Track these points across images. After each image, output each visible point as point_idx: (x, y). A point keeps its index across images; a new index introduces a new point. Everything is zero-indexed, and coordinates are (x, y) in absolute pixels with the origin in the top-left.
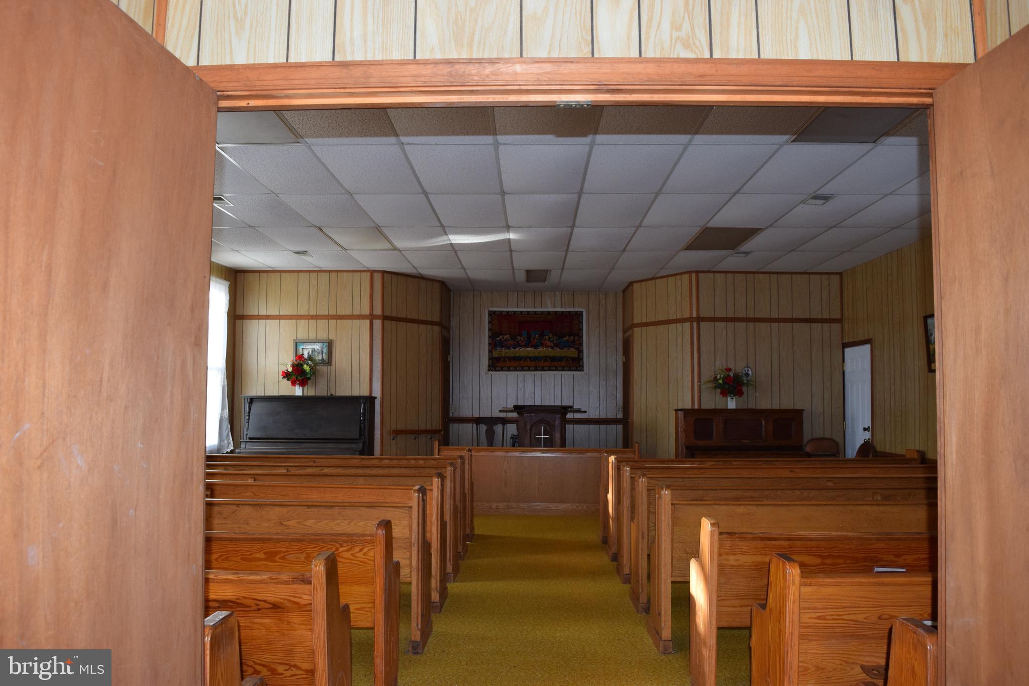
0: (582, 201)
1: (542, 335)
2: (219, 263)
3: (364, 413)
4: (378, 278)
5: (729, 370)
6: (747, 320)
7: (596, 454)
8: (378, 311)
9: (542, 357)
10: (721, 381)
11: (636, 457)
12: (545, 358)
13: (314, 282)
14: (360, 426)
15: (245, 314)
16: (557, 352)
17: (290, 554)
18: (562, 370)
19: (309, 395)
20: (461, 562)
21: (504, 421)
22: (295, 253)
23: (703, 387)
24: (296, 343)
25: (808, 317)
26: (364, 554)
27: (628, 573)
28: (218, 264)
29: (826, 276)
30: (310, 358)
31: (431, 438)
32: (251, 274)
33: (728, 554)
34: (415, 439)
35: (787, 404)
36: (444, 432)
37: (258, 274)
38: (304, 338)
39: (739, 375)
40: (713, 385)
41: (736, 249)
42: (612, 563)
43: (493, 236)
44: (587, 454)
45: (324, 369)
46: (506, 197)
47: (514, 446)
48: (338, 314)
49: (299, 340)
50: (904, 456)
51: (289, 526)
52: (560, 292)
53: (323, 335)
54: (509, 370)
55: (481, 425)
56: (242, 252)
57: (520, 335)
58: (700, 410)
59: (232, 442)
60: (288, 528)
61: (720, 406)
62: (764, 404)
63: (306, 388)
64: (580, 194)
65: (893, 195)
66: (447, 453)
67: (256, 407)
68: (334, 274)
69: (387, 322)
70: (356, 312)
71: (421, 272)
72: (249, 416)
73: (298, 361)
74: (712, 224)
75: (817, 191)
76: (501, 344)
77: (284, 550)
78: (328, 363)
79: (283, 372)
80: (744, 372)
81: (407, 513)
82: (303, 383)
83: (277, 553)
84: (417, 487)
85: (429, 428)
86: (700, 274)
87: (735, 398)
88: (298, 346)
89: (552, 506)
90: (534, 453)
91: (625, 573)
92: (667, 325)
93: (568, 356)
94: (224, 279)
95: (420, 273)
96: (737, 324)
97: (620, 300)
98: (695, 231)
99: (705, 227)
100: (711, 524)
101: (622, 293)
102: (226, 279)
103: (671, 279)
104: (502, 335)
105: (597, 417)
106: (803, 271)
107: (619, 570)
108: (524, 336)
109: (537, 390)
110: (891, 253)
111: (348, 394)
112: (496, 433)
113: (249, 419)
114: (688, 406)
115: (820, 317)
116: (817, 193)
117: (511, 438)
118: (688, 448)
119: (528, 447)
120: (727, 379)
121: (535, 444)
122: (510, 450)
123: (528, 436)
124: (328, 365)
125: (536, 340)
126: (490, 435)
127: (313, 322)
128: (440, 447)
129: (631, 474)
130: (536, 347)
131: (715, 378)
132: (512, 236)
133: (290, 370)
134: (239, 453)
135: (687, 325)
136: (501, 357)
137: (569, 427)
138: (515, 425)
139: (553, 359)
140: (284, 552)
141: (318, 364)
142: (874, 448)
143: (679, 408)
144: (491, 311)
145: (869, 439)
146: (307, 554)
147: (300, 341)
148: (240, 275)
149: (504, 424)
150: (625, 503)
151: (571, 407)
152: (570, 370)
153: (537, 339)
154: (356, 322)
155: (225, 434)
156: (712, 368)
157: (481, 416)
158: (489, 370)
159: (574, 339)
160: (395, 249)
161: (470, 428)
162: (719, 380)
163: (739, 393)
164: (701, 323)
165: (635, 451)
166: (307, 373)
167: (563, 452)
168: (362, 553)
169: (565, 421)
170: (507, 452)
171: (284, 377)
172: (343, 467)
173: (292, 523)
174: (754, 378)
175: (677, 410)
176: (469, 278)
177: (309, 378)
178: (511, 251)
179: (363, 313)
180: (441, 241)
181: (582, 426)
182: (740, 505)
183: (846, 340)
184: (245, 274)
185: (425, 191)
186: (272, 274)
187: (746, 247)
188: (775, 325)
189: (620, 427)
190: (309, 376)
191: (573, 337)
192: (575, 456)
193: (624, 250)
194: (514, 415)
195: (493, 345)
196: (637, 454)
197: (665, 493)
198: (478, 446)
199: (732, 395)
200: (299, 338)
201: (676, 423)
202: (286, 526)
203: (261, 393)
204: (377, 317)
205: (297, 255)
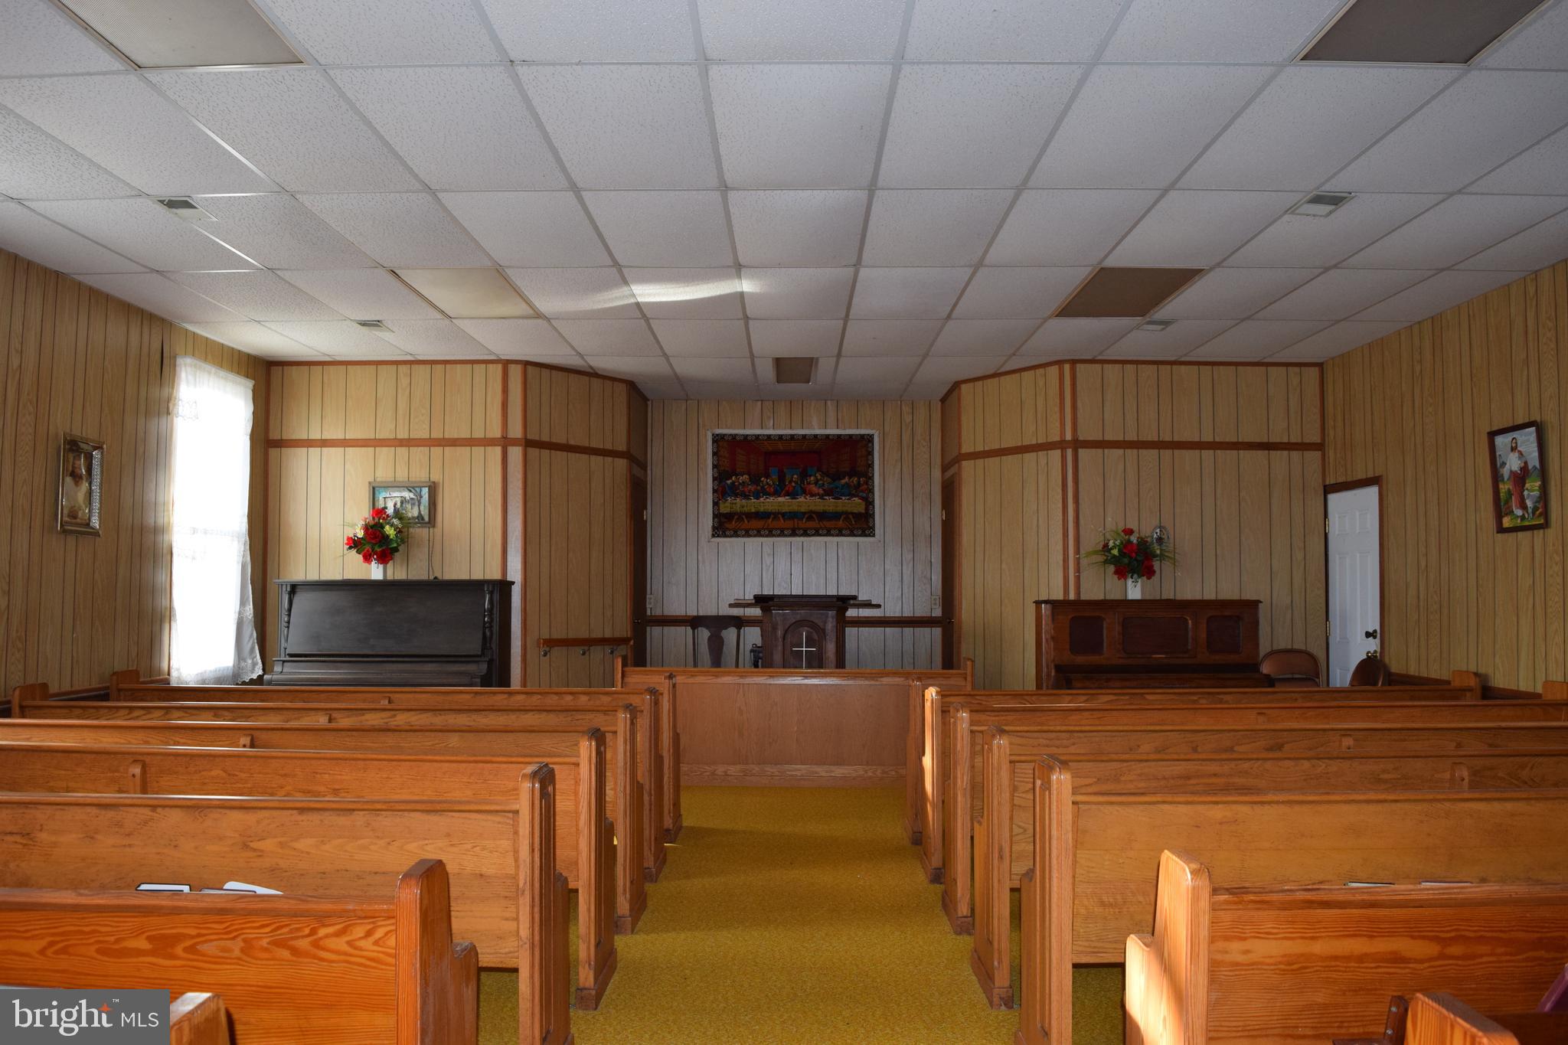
0: (876, 207)
1: (804, 475)
2: (235, 346)
3: (491, 610)
4: (516, 373)
5: (1129, 532)
6: (1159, 445)
7: (897, 679)
8: (516, 431)
9: (804, 513)
10: (1115, 552)
11: (969, 688)
12: (810, 515)
13: (404, 381)
14: (484, 634)
15: (284, 438)
16: (830, 504)
17: (206, 941)
18: (837, 535)
19: (396, 578)
20: (649, 887)
21: (739, 623)
22: (360, 324)
23: (1084, 562)
24: (374, 488)
25: (1265, 440)
26: (376, 943)
27: (965, 914)
28: (233, 349)
29: (1297, 369)
30: (397, 513)
31: (612, 653)
32: (294, 367)
33: (1227, 939)
34: (584, 654)
35: (1229, 591)
36: (634, 643)
37: (306, 368)
38: (388, 480)
39: (1147, 541)
40: (1101, 558)
41: (1148, 315)
42: (932, 886)
43: (711, 285)
44: (882, 679)
45: (420, 532)
46: (731, 195)
47: (756, 666)
48: (446, 436)
49: (379, 482)
50: (1448, 683)
51: (262, 851)
52: (835, 402)
53: (420, 475)
54: (747, 535)
55: (700, 629)
56: (267, 324)
57: (767, 476)
58: (1078, 604)
59: (260, 661)
60: (260, 856)
61: (1115, 595)
62: (1189, 591)
63: (390, 565)
64: (872, 189)
65: (1464, 193)
66: (639, 678)
67: (302, 600)
68: (440, 367)
69: (533, 452)
70: (478, 434)
71: (592, 364)
72: (289, 615)
73: (377, 520)
74: (1111, 262)
75: (1323, 184)
76: (734, 491)
77: (193, 932)
78: (429, 522)
79: (349, 539)
80: (1155, 536)
81: (508, 824)
82: (384, 558)
83: (178, 938)
84: (530, 769)
85: (608, 635)
86: (1078, 365)
87: (1140, 580)
88: (377, 492)
89: (822, 771)
90: (790, 679)
91: (960, 915)
92: (1020, 455)
93: (849, 510)
94: (244, 376)
95: (591, 367)
96: (1143, 452)
97: (937, 416)
98: (1079, 275)
99: (1100, 266)
100: (1191, 873)
101: (940, 403)
102: (247, 376)
103: (1028, 376)
104: (736, 475)
105: (898, 614)
106: (1256, 360)
107: (947, 903)
108: (774, 477)
109: (796, 570)
110: (1419, 322)
111: (464, 576)
112: (725, 640)
113: (289, 622)
114: (1058, 595)
115: (1285, 440)
116: (1323, 189)
117: (751, 651)
118: (1059, 668)
119: (779, 668)
120: (1126, 546)
121: (792, 662)
122: (748, 672)
123: (780, 648)
124: (428, 525)
125: (793, 484)
126: (716, 646)
127: (402, 451)
128: (626, 669)
129: (971, 725)
130: (793, 495)
131: (1106, 546)
132: (747, 286)
133: (361, 534)
134: (270, 683)
135: (1056, 454)
136: (735, 513)
137: (851, 632)
138: (759, 628)
139: (822, 516)
140: (193, 937)
141: (411, 525)
142: (1385, 667)
143: (1041, 599)
144: (717, 435)
145: (1375, 652)
146: (245, 941)
147: (382, 485)
148: (276, 371)
149: (739, 628)
150: (959, 781)
151: (855, 598)
152: (852, 535)
153: (796, 483)
154: (478, 451)
155: (247, 647)
156: (1100, 529)
157: (701, 614)
158: (713, 536)
159: (859, 482)
160: (539, 315)
161: (680, 635)
162: (1111, 549)
163: (1149, 572)
164: (1080, 450)
165: (966, 674)
166: (391, 539)
167: (838, 676)
168: (371, 939)
169: (843, 623)
170: (742, 677)
171: (350, 548)
172: (433, 710)
173: (268, 845)
174: (1172, 545)
175: (1038, 603)
176: (676, 374)
177: (396, 550)
178: (746, 318)
179: (490, 435)
180: (615, 298)
181: (872, 630)
182: (1217, 803)
183: (1330, 481)
184: (285, 367)
185: (575, 184)
186: (332, 368)
187: (1166, 310)
188: (1207, 454)
189: (937, 632)
190: (395, 545)
191: (856, 479)
192: (862, 682)
193: (949, 317)
194: (756, 612)
195: (721, 492)
196: (969, 678)
197: (1059, 781)
198: (695, 665)
199: (1135, 576)
200: (378, 480)
201: (1037, 626)
202: (255, 850)
203: (313, 576)
204: (514, 442)
205: (364, 329)
